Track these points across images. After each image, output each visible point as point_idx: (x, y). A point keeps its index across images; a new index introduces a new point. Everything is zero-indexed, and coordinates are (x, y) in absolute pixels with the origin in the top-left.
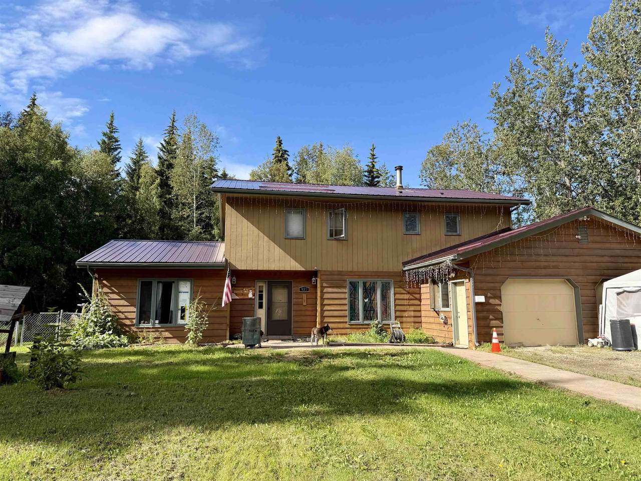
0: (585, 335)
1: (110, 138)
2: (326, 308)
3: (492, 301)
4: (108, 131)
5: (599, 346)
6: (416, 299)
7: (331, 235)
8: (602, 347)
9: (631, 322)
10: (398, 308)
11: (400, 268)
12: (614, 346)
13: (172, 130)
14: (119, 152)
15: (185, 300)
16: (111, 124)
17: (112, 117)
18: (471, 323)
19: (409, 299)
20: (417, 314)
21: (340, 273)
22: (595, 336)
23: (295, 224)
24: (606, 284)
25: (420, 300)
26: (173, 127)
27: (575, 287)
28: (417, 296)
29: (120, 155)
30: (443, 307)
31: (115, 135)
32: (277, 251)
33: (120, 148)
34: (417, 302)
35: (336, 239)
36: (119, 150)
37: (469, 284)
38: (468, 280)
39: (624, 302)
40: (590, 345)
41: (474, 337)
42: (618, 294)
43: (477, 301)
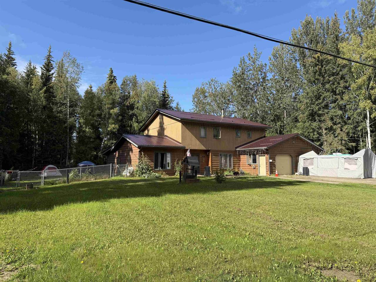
0: (294, 172)
1: (9, 58)
2: (213, 163)
3: (273, 161)
4: (7, 53)
5: (299, 175)
6: (239, 160)
7: (214, 137)
8: (300, 175)
9: (308, 168)
10: (234, 163)
11: (234, 149)
12: (304, 174)
13: (49, 57)
14: (16, 68)
15: (169, 160)
16: (10, 49)
17: (10, 44)
18: (268, 168)
19: (236, 160)
20: (239, 165)
21: (217, 151)
22: (296, 172)
23: (203, 132)
24: (300, 157)
25: (240, 161)
26: (50, 56)
27: (292, 157)
28: (239, 159)
29: (16, 69)
30: (253, 163)
31: (13, 56)
32: (198, 142)
33: (16, 65)
34: (239, 161)
35: (216, 139)
36: (16, 66)
37: (267, 156)
38: (267, 155)
39: (306, 162)
40: (295, 174)
41: (269, 173)
42: (304, 160)
43: (270, 161)
